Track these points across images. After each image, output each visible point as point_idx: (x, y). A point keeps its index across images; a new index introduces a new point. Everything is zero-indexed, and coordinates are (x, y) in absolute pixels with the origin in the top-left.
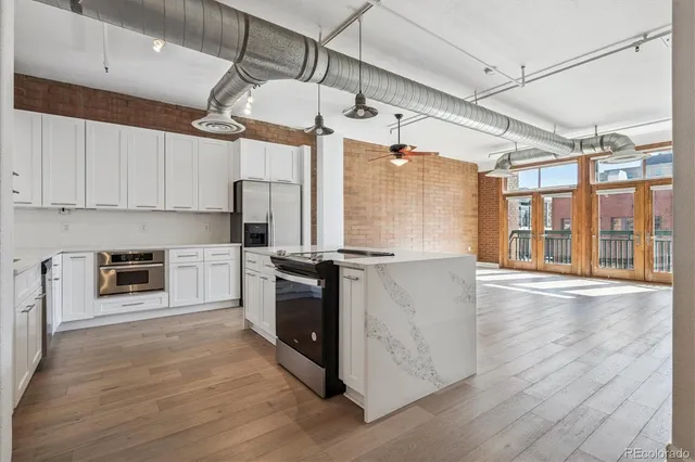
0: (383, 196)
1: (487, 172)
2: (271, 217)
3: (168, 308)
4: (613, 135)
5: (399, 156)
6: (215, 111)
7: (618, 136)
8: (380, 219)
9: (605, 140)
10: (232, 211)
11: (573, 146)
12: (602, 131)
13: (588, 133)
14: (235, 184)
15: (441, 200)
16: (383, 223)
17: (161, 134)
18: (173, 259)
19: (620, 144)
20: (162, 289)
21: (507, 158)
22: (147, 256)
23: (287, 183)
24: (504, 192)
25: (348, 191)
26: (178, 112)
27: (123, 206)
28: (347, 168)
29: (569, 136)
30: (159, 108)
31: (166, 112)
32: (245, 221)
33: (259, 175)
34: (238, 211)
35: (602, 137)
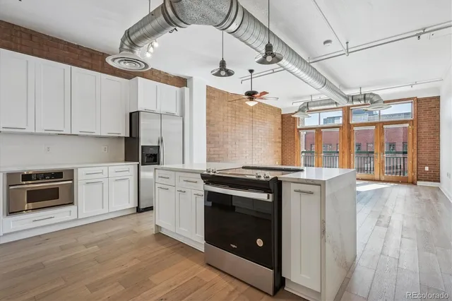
0: (229, 128)
1: (293, 114)
2: (162, 141)
3: (77, 219)
4: (371, 94)
5: (251, 99)
6: (127, 50)
7: (374, 95)
8: (227, 143)
9: (367, 96)
10: (128, 136)
11: (348, 100)
12: (364, 91)
13: (355, 92)
14: (131, 114)
15: (262, 131)
16: (229, 147)
17: (67, 67)
18: (81, 176)
19: (375, 99)
20: (72, 204)
21: (306, 105)
22: (58, 175)
23: (173, 115)
24: (298, 127)
25: (209, 123)
26: (79, 51)
27: (30, 129)
28: (208, 107)
29: (347, 93)
30: (61, 46)
31: (69, 50)
32: (142, 143)
33: (152, 108)
34: (133, 136)
35: (365, 95)
